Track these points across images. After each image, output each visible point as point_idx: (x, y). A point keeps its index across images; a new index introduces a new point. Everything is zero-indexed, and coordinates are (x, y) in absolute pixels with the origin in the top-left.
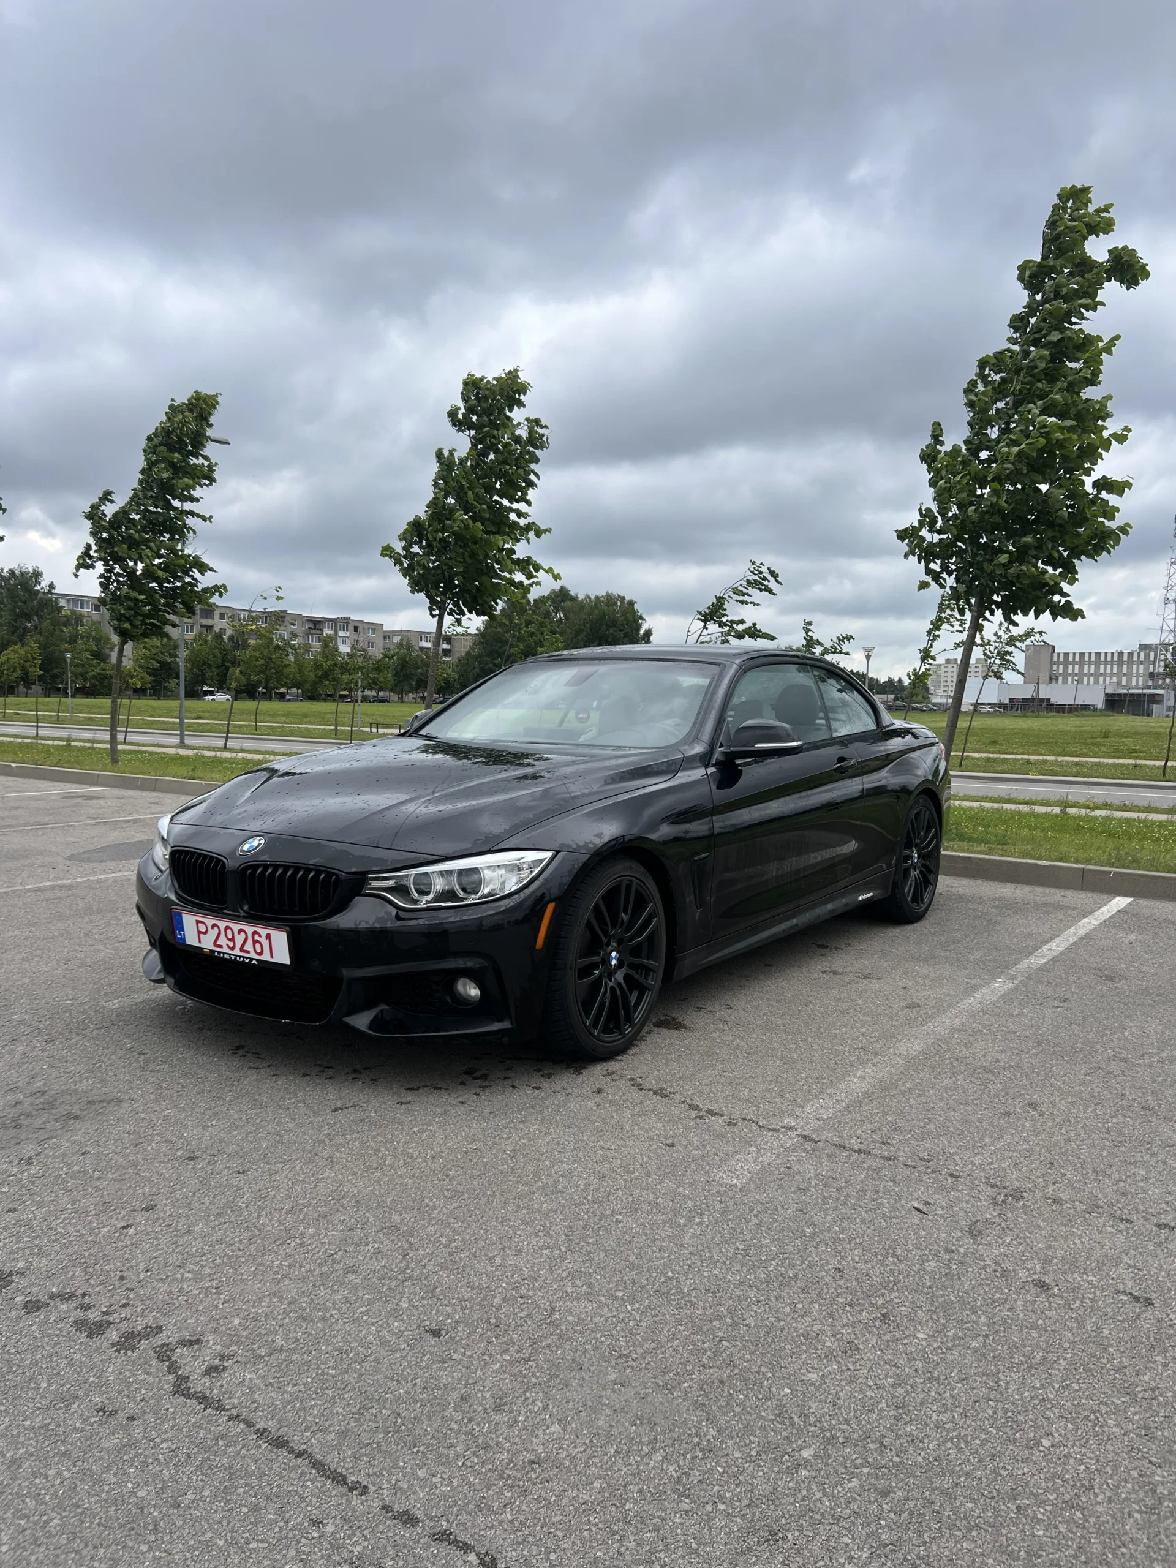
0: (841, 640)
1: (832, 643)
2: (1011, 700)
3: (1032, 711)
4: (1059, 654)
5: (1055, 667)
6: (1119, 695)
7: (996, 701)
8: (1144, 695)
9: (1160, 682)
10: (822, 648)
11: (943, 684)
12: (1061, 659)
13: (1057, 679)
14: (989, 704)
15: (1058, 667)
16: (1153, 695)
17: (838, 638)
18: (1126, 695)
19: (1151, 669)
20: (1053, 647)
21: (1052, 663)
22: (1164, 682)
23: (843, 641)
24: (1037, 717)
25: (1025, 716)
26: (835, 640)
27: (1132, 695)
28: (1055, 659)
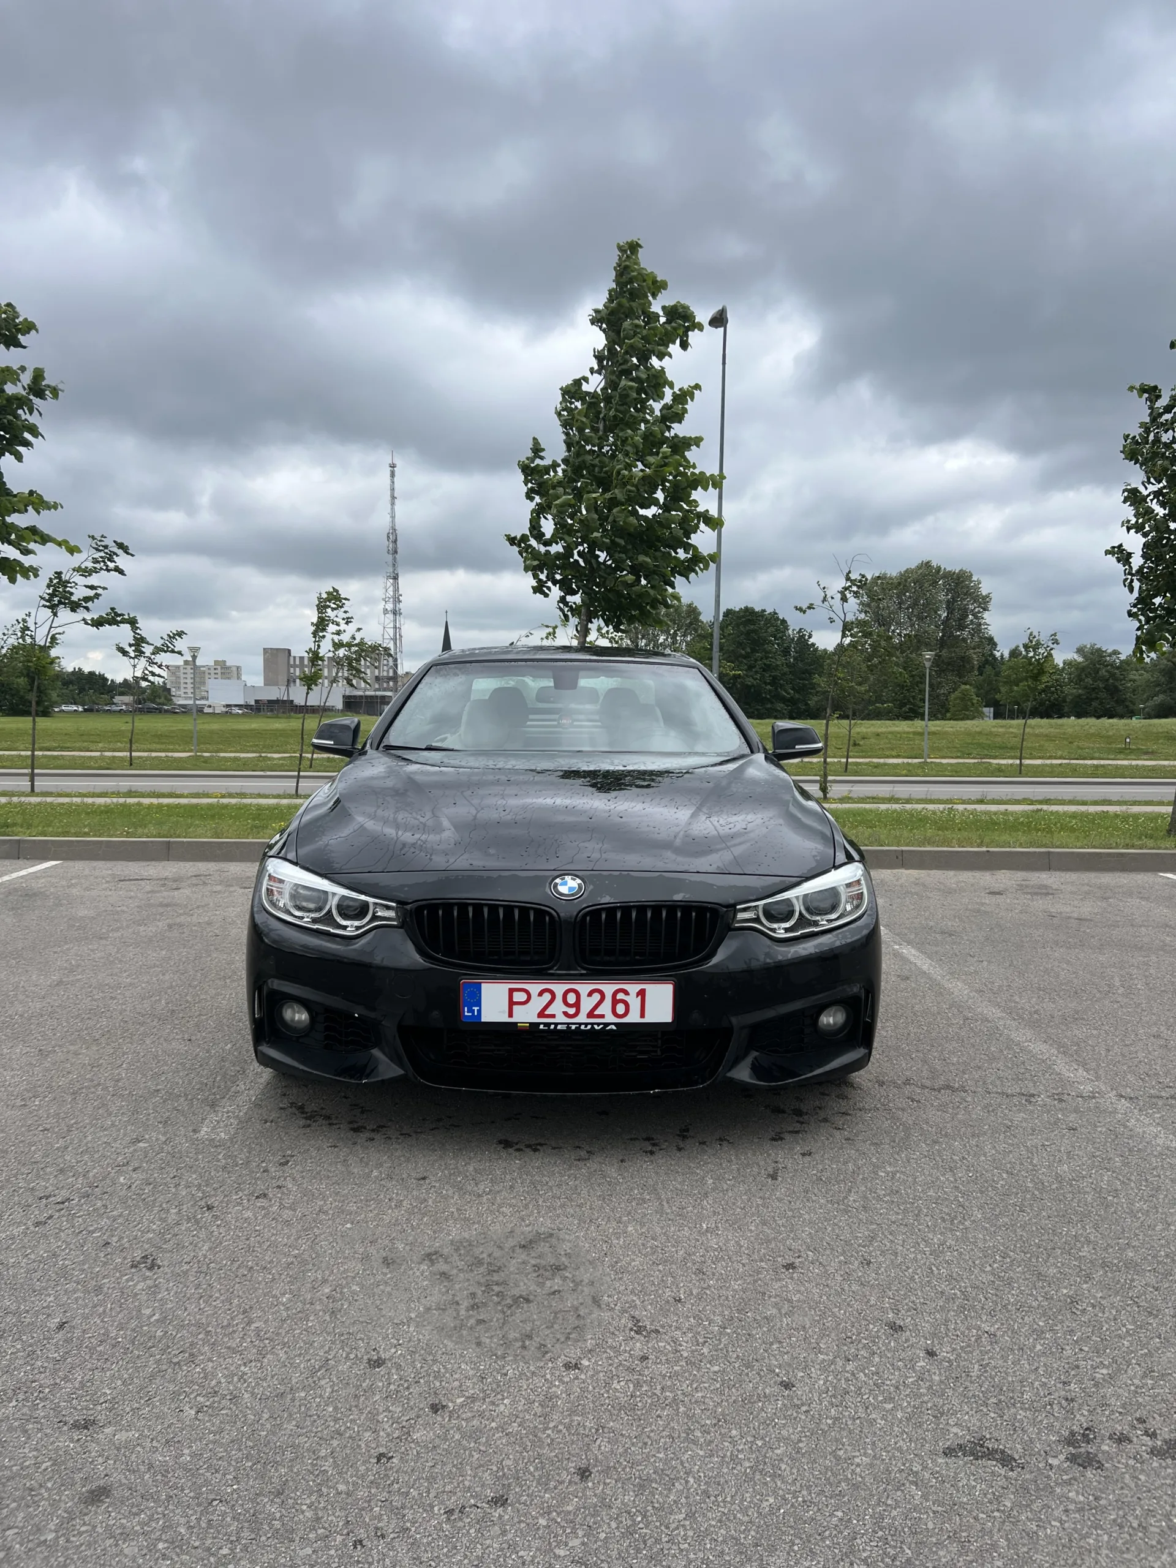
0: (172, 637)
1: (163, 641)
2: (257, 701)
3: (283, 712)
4: (295, 657)
5: (292, 670)
6: (355, 697)
7: (242, 703)
8: (377, 696)
9: (385, 685)
10: (152, 647)
11: (183, 686)
12: (298, 662)
13: (294, 682)
14: (236, 706)
15: (295, 670)
16: (383, 697)
17: (169, 635)
18: (361, 697)
19: (377, 672)
20: (289, 651)
21: (289, 666)
22: (388, 685)
23: (174, 638)
24: (287, 718)
25: (277, 717)
26: (166, 637)
27: (367, 697)
28: (292, 662)
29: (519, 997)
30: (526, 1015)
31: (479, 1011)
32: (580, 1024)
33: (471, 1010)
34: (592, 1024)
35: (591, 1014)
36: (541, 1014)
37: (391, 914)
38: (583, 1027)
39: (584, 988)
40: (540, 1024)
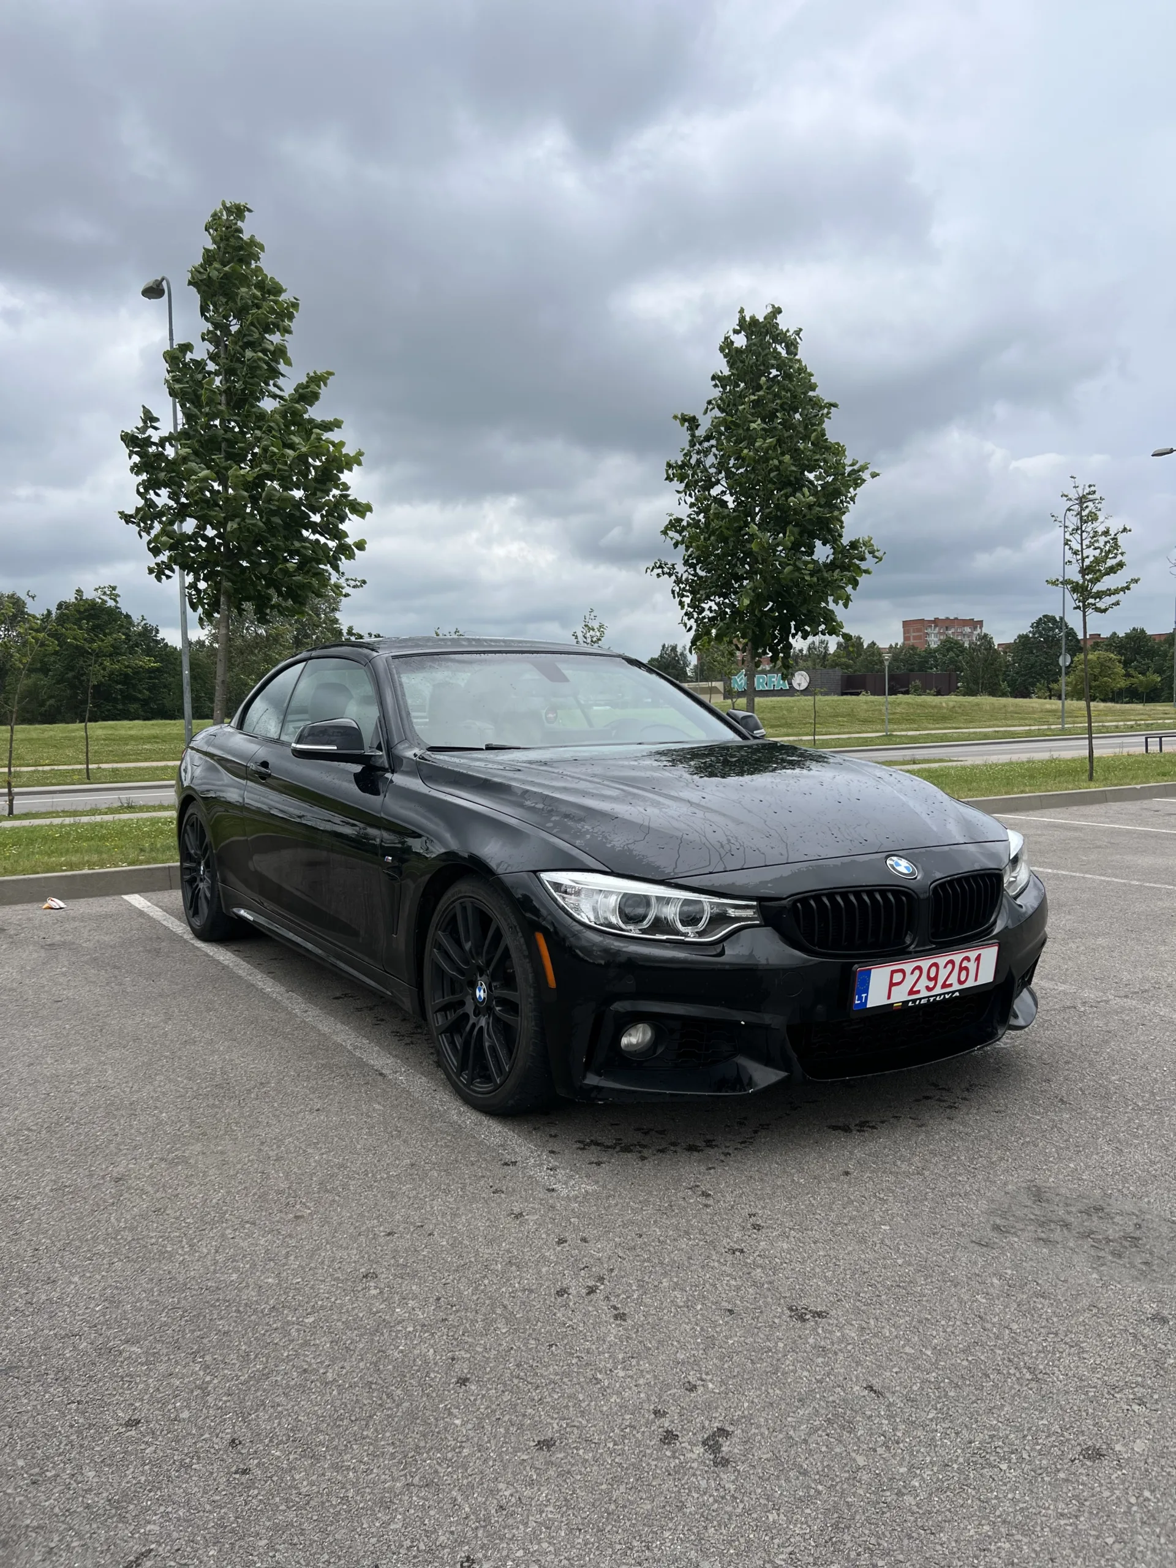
29: (898, 977)
30: (900, 996)
31: (866, 998)
32: (936, 996)
33: (860, 998)
34: (944, 994)
35: (944, 986)
36: (911, 992)
37: (749, 913)
38: (938, 999)
39: (942, 961)
40: (909, 1001)
